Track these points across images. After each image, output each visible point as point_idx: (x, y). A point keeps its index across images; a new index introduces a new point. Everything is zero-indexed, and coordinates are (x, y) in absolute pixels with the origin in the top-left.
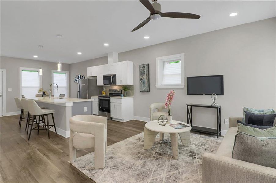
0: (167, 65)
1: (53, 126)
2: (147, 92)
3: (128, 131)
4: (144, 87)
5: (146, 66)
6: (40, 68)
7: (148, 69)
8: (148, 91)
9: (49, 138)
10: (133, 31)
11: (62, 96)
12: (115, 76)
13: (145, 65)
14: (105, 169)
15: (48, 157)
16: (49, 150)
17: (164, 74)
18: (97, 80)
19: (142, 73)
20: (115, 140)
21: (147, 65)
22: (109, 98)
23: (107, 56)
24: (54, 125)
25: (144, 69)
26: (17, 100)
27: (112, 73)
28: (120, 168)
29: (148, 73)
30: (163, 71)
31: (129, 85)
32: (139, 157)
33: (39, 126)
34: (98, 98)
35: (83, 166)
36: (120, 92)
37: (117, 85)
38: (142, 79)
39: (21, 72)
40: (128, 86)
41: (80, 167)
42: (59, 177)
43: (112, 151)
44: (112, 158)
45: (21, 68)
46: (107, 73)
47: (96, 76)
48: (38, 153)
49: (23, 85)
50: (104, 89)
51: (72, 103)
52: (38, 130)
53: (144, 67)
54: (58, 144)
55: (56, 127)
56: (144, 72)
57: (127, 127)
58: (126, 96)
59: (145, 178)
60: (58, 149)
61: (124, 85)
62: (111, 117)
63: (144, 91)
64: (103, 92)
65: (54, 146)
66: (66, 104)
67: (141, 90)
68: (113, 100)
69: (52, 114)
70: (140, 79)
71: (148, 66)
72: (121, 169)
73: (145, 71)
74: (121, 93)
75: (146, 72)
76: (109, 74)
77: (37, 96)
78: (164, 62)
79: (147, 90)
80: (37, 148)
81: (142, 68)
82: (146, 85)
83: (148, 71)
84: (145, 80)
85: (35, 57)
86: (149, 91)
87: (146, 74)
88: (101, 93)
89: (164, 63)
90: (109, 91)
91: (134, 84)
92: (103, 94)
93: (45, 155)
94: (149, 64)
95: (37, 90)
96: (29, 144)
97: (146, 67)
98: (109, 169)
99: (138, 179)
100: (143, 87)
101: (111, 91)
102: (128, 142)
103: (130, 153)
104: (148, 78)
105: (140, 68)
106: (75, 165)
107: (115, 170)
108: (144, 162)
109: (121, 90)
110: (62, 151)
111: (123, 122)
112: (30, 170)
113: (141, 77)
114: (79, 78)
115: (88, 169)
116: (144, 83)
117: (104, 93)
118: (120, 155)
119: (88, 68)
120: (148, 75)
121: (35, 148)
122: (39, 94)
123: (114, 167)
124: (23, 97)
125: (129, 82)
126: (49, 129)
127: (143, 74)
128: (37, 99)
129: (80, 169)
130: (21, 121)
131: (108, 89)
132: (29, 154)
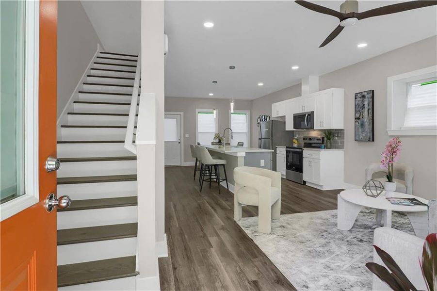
0: (416, 89)
1: (224, 180)
2: (369, 141)
3: (324, 202)
4: (362, 132)
5: (367, 94)
6: (214, 109)
7: (371, 100)
8: (371, 139)
9: (220, 193)
10: (323, 45)
11: (240, 145)
12: (311, 115)
13: (365, 94)
14: (270, 235)
15: (215, 210)
16: (216, 204)
17: (409, 107)
18: (285, 122)
19: (359, 108)
20: (298, 209)
21: (368, 92)
22: (301, 150)
23: (301, 83)
24: (226, 180)
25: (363, 101)
26: (192, 146)
27: (307, 110)
28: (289, 239)
29: (370, 107)
30: (407, 101)
31: (336, 130)
32: (322, 235)
33: (211, 178)
34: (285, 149)
35: (247, 226)
36: (321, 142)
37: (315, 129)
38: (359, 118)
39: (197, 115)
40: (333, 131)
41: (244, 227)
42: (221, 229)
43: (288, 220)
44: (284, 227)
45: (197, 110)
46: (299, 111)
47: (285, 116)
48: (207, 205)
49: (199, 131)
50: (297, 136)
51: (245, 153)
52: (210, 182)
53: (364, 97)
54: (227, 200)
55: (228, 183)
56: (364, 105)
57: (324, 197)
58: (330, 148)
59: (318, 258)
60: (226, 205)
61: (325, 130)
62: (304, 180)
63: (363, 140)
64: (294, 141)
65: (223, 202)
66: (238, 153)
67: (357, 138)
68: (307, 153)
69: (223, 165)
70: (355, 119)
71: (371, 94)
72: (290, 241)
73: (366, 103)
74: (323, 143)
75: (366, 105)
76: (303, 112)
77: (212, 144)
78: (407, 83)
79: (369, 138)
80: (207, 200)
81: (359, 99)
82: (368, 128)
83: (371, 104)
84: (365, 120)
85: (211, 94)
86: (373, 140)
87: (366, 109)
88: (292, 143)
89: (408, 85)
90: (304, 139)
91: (344, 127)
92: (294, 144)
93: (212, 208)
94: (373, 91)
95: (213, 136)
96: (200, 195)
97: (366, 96)
98: (275, 236)
99: (307, 255)
100: (360, 133)
101: (306, 139)
102: (317, 216)
103: (312, 228)
104: (370, 115)
105: (356, 98)
106: (240, 223)
107: (282, 239)
108: (327, 242)
109: (323, 138)
110: (230, 208)
111: (322, 189)
112: (198, 217)
113: (357, 116)
114: (262, 120)
115: (252, 230)
116: (362, 125)
117: (296, 142)
118: (296, 226)
119: (273, 105)
120: (370, 111)
121: (205, 200)
122: (214, 141)
123: (282, 237)
124: (199, 144)
125: (336, 124)
126: (221, 183)
127: (361, 110)
128: (212, 147)
129: (243, 228)
130: (195, 171)
131: (302, 136)
132: (199, 205)
